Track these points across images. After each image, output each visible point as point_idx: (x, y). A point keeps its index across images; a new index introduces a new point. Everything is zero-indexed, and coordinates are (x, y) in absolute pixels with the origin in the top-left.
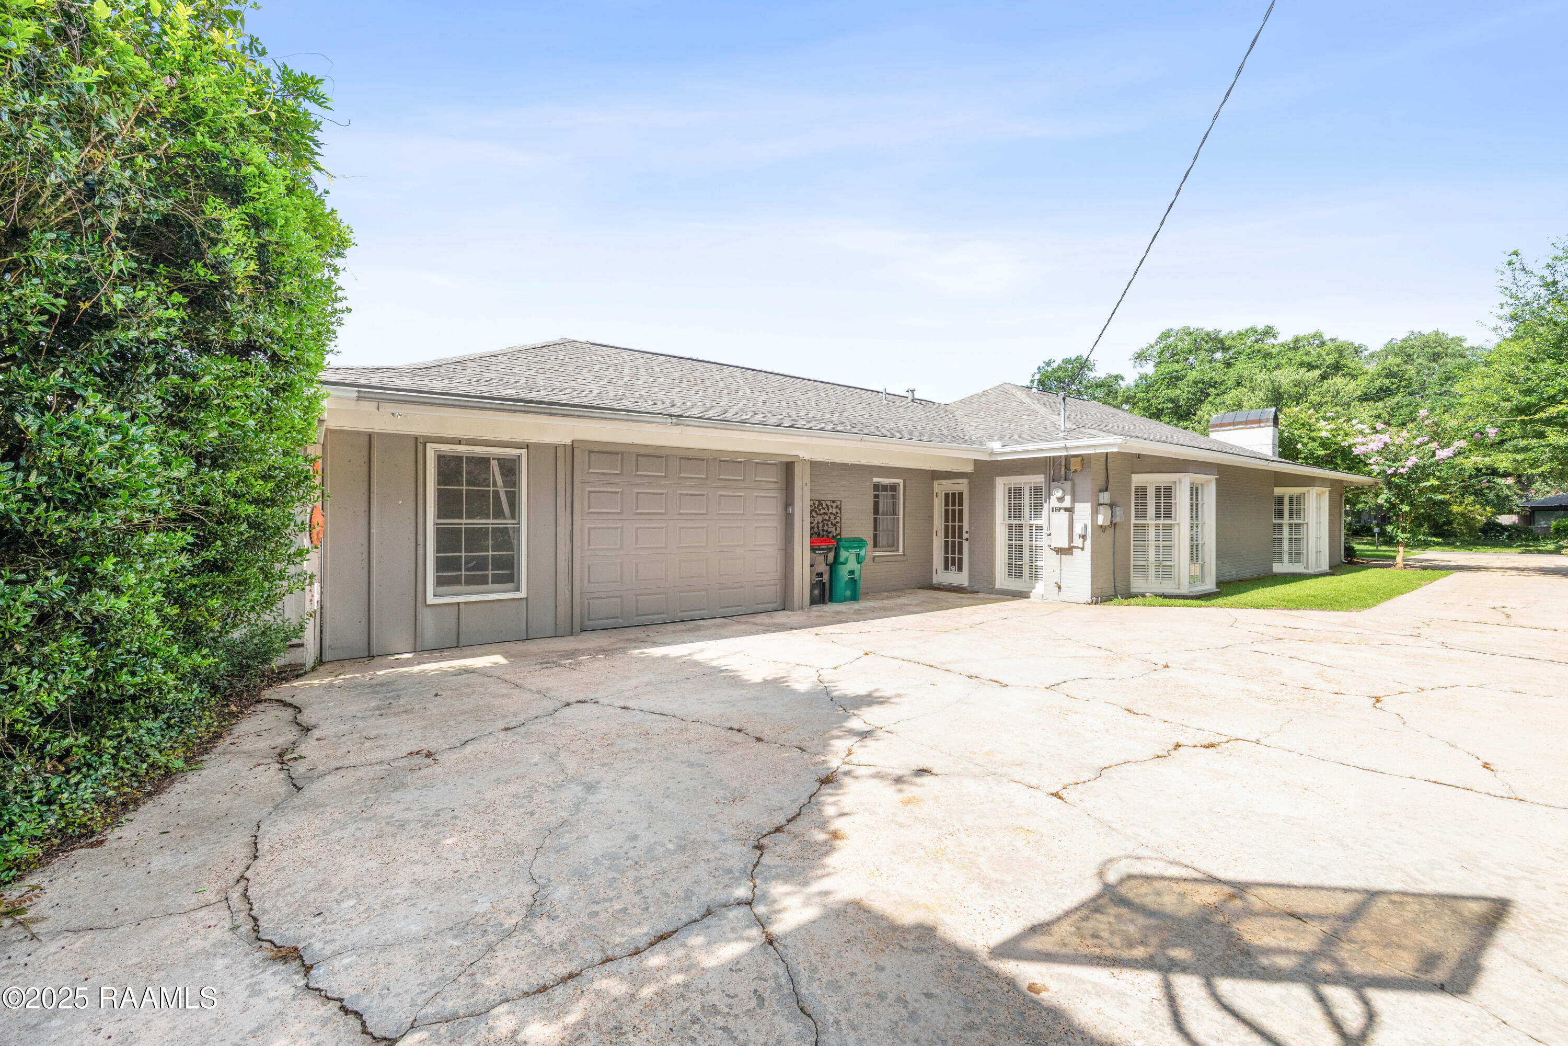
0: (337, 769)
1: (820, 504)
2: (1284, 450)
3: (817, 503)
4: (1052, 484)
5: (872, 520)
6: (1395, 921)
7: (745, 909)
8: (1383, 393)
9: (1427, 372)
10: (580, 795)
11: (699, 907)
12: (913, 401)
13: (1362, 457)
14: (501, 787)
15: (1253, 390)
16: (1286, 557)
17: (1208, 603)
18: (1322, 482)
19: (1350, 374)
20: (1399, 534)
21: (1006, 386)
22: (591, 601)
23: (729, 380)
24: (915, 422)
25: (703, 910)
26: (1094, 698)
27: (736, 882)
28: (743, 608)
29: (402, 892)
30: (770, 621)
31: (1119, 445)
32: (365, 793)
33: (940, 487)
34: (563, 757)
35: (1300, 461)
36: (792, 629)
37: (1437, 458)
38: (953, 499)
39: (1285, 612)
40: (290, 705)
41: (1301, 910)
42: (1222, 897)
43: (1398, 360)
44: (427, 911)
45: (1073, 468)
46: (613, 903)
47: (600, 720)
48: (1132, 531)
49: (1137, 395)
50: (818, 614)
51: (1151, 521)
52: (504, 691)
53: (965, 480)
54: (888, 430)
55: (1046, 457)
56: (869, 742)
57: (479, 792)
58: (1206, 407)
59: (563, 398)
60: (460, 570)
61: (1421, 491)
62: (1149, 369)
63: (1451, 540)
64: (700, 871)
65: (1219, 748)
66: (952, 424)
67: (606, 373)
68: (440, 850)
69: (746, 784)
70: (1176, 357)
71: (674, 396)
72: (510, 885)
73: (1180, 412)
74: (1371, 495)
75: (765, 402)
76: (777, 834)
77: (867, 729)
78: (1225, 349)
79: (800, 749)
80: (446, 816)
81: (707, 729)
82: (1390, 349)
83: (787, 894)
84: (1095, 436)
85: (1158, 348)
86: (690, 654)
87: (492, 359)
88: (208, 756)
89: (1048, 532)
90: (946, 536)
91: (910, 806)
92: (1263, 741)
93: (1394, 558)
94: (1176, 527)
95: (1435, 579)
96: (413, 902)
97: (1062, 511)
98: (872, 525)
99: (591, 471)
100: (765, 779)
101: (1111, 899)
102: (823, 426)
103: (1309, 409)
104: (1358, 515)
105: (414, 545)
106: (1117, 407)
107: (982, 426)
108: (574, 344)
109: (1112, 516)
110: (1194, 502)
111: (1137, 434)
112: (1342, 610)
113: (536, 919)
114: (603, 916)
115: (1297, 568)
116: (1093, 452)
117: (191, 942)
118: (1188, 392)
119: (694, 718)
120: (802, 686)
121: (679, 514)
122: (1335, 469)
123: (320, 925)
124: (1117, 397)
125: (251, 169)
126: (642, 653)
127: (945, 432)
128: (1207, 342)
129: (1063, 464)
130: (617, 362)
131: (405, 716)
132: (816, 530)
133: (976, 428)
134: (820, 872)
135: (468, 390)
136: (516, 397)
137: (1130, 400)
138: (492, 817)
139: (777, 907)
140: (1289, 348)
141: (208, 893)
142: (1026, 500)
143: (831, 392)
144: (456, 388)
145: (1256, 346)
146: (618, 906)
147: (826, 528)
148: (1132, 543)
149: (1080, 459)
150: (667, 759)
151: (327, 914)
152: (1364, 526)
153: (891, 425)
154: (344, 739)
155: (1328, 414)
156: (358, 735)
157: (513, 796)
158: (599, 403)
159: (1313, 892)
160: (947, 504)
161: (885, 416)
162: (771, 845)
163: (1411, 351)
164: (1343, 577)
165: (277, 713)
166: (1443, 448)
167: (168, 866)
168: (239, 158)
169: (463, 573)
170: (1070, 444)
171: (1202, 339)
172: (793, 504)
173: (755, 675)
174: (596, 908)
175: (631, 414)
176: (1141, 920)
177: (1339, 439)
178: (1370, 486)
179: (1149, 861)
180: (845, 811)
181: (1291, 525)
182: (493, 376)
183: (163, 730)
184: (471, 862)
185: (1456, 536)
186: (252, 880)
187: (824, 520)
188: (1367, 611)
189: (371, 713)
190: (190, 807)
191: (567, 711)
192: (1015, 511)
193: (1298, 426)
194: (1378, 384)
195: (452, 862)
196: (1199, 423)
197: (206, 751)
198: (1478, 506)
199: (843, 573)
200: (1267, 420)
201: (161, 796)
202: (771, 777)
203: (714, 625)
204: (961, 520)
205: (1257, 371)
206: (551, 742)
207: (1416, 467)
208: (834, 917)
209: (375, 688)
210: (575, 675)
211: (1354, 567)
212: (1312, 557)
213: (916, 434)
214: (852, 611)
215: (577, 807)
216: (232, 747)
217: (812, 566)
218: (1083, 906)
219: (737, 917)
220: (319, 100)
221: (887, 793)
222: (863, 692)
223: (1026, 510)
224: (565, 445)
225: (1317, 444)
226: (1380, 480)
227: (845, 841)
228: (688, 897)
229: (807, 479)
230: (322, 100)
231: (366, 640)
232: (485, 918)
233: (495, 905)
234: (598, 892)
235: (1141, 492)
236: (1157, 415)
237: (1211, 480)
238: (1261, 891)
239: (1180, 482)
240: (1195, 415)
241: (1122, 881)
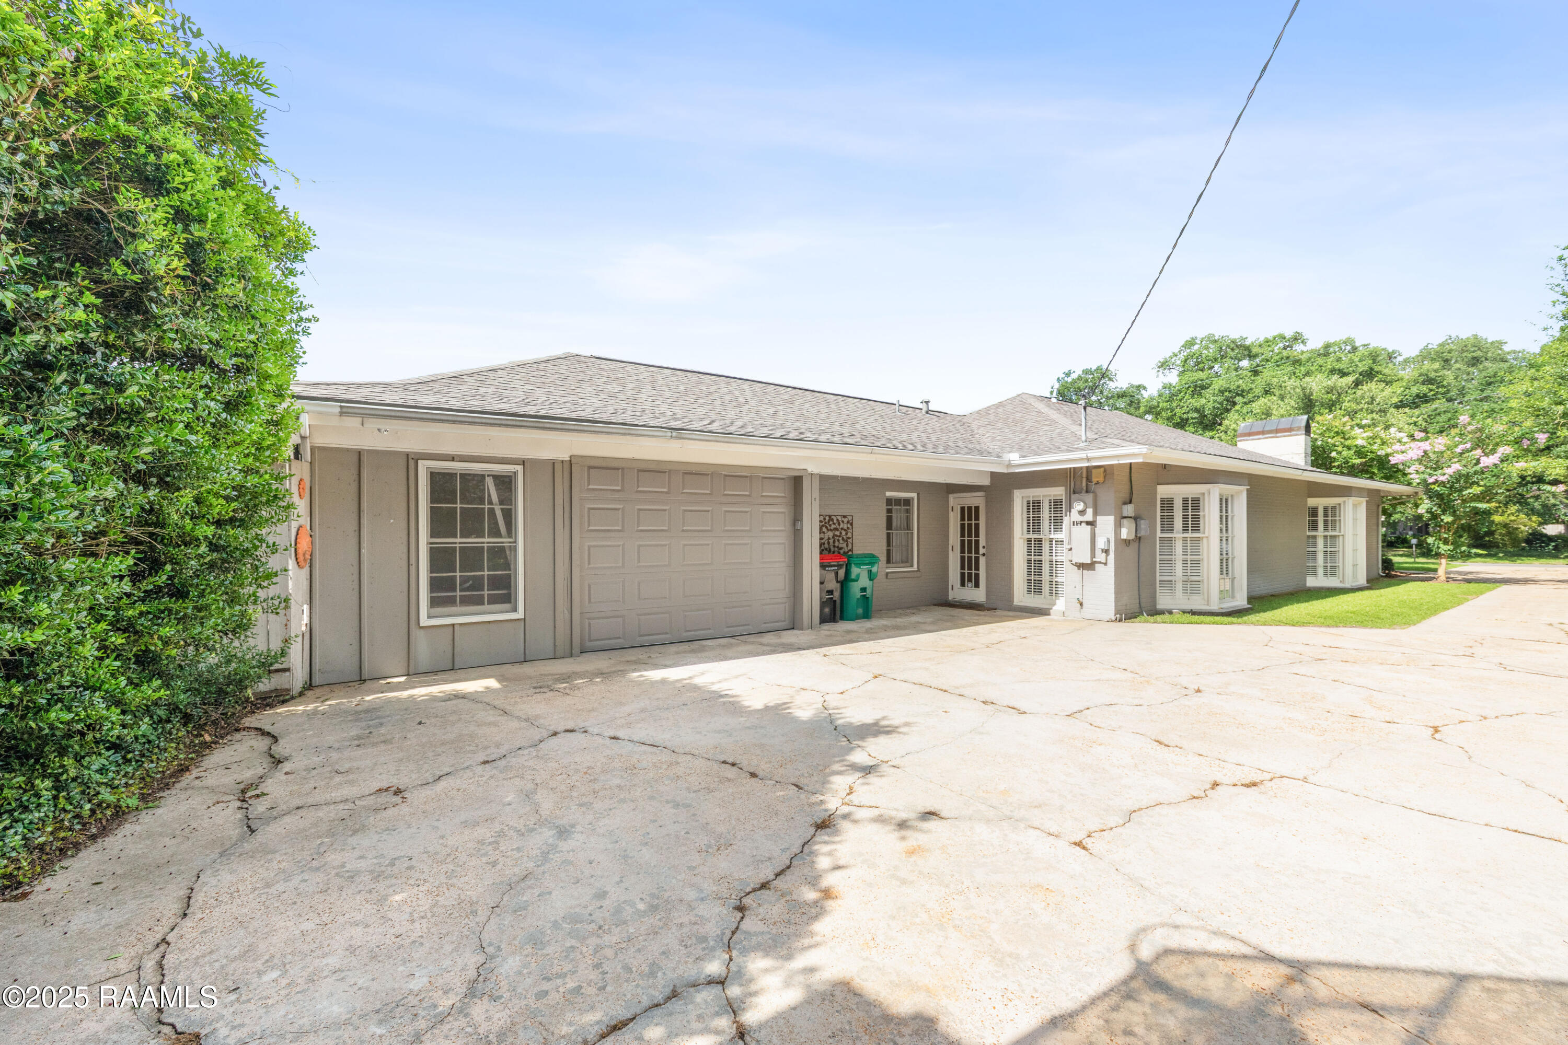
0: (298, 808)
1: (831, 519)
2: (1316, 459)
3: (827, 518)
4: (1073, 496)
5: (885, 537)
6: (1493, 1016)
7: (716, 990)
8: (1422, 399)
9: (1465, 377)
10: (551, 841)
11: (664, 987)
12: (927, 412)
13: (1401, 467)
14: (467, 831)
15: (1282, 398)
16: (1320, 571)
17: (1240, 620)
18: (1360, 491)
19: (1384, 381)
20: (1441, 545)
21: (1024, 397)
22: (592, 622)
23: (737, 393)
24: (929, 434)
25: (668, 991)
26: (1120, 727)
27: (708, 955)
28: (750, 627)
29: (333, 961)
30: (778, 641)
31: (1144, 455)
32: (321, 837)
33: (956, 501)
34: (538, 797)
35: (1334, 470)
36: (800, 649)
37: (1481, 465)
38: (969, 514)
39: (1323, 629)
40: (269, 734)
41: (1375, 999)
42: (1278, 981)
43: (1436, 365)
44: (356, 988)
45: (1094, 480)
46: (567, 980)
47: (586, 751)
48: (1158, 545)
49: (1161, 405)
50: (828, 633)
51: (1178, 534)
52: (491, 719)
53: (982, 494)
54: (901, 442)
55: (1066, 469)
56: (872, 778)
57: (442, 837)
58: (1232, 416)
59: (559, 412)
60: (455, 591)
61: (1464, 501)
62: (1173, 378)
63: (1493, 551)
64: (670, 938)
65: (1262, 787)
66: (968, 435)
67: (608, 387)
68: (386, 908)
69: (734, 828)
70: (1201, 366)
71: (677, 410)
72: (455, 953)
73: (1206, 421)
74: (1410, 505)
75: (773, 415)
76: (762, 891)
77: (871, 764)
78: (1251, 356)
79: (797, 786)
80: (402, 865)
81: (699, 762)
82: (1426, 355)
83: (766, 971)
84: (1118, 446)
85: (1182, 356)
86: (690, 678)
87: (490, 374)
88: (169, 792)
89: (1069, 547)
90: (962, 551)
91: (914, 858)
92: (1311, 779)
93: (1435, 570)
94: (1205, 540)
95: (1482, 593)
96: (343, 975)
97: (1083, 524)
98: (885, 541)
99: (590, 487)
100: (755, 822)
101: (1145, 981)
102: (832, 438)
103: (1344, 416)
104: (1392, 526)
105: (406, 565)
106: (1141, 417)
107: (999, 438)
108: (577, 358)
109: (1136, 530)
110: (1224, 514)
111: (1162, 444)
112: (1384, 627)
113: (475, 1000)
114: (554, 997)
115: (1332, 582)
116: (1116, 462)
117: (84, 1025)
118: (1214, 401)
119: (687, 750)
120: (804, 713)
121: (683, 531)
122: (1371, 478)
123: (232, 1003)
124: (1139, 408)
125: (173, 156)
126: (641, 676)
127: (960, 444)
128: (1233, 350)
129: (1084, 475)
130: (621, 375)
131: (382, 747)
132: (826, 546)
133: (993, 439)
134: (806, 942)
135: (457, 404)
136: (508, 411)
137: (1154, 411)
138: (451, 867)
139: (753, 987)
140: (1319, 355)
141: (120, 960)
142: (1045, 514)
143: (842, 404)
144: (445, 403)
145: (1285, 353)
146: (571, 985)
147: (837, 544)
148: (1158, 557)
149: (1102, 469)
150: (651, 798)
151: (243, 990)
152: (1398, 538)
153: (904, 437)
154: (314, 772)
155: (1364, 422)
156: (329, 769)
157: (478, 842)
158: (597, 417)
159: (1388, 974)
160: (962, 519)
161: (898, 428)
162: (755, 905)
163: (1448, 356)
164: (1382, 591)
165: (253, 743)
166: (1486, 455)
167: (88, 925)
168: (161, 145)
169: (458, 593)
170: (1091, 454)
171: (1228, 346)
172: (801, 520)
173: (756, 702)
174: (546, 986)
175: (629, 428)
176: (1183, 1011)
177: (1375, 447)
178: (1409, 496)
179: (1189, 931)
180: (841, 863)
181: (1326, 537)
182: (489, 390)
183: (119, 765)
184: (417, 925)
185: (1498, 547)
186: (172, 945)
187: (835, 536)
188: (1412, 628)
189: (348, 743)
190: (132, 853)
191: (554, 741)
192: (1034, 525)
193: (1332, 434)
194: (1414, 390)
195: (396, 924)
196: (1226, 432)
197: (167, 787)
198: (1522, 516)
199: (855, 590)
200: (1299, 429)
201: (107, 839)
202: (761, 820)
203: (720, 645)
204: (977, 535)
205: (1286, 378)
206: (530, 777)
207: (1458, 476)
208: (818, 1002)
209: (358, 715)
210: (568, 700)
211: (1393, 581)
212: (1349, 570)
213: (930, 446)
214: (864, 630)
215: (545, 856)
216: (197, 782)
217: (822, 583)
218: (1112, 990)
219: (705, 1001)
220: (262, 85)
221: (887, 838)
222: (869, 720)
223: (1045, 524)
224: (563, 461)
225: (1352, 452)
226: (1421, 489)
227: (839, 902)
228: (652, 974)
229: (816, 494)
230: (265, 86)
231: (358, 663)
232: (419, 998)
233: (433, 980)
234: (551, 966)
235: (1168, 504)
236: (1181, 424)
237: (1241, 491)
238: (1324, 972)
239: (1209, 493)
240: (1220, 424)
241: (1158, 957)
